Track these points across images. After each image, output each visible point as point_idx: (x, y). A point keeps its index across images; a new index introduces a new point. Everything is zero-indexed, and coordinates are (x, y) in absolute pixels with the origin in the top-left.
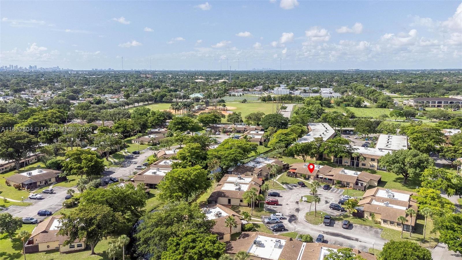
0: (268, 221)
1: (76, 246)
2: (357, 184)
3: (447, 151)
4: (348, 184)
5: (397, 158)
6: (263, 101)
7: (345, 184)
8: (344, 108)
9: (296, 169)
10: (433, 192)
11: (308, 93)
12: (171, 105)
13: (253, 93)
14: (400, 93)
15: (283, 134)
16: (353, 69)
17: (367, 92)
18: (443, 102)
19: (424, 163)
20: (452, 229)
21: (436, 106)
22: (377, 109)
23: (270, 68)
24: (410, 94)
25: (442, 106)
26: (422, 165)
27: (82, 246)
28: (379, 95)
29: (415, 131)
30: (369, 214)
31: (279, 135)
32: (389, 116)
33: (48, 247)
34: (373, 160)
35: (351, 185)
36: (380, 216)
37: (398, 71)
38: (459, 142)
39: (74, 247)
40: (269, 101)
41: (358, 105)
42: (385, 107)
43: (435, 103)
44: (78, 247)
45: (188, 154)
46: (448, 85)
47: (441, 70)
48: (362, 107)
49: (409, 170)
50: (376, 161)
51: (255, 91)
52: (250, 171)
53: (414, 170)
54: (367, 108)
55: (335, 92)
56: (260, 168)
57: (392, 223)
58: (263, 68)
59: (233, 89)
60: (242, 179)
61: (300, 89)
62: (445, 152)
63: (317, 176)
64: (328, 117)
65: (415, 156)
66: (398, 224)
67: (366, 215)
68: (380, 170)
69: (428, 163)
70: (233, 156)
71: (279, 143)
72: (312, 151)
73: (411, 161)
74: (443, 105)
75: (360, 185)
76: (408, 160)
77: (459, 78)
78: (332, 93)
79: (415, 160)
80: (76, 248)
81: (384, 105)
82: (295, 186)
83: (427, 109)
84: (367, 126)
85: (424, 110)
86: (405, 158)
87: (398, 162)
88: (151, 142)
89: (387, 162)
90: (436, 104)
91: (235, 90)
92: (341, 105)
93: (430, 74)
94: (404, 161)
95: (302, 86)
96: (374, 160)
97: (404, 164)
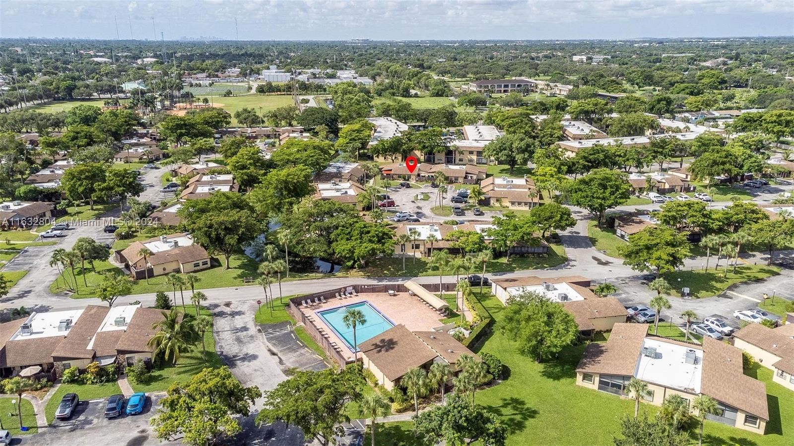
0: (398, 218)
1: (201, 264)
2: (466, 178)
3: (544, 136)
4: (457, 179)
5: (504, 144)
6: (260, 92)
7: (453, 179)
8: (390, 98)
9: (391, 170)
10: (551, 170)
11: (319, 78)
12: (105, 104)
13: (229, 80)
14: (449, 75)
15: (354, 131)
16: (360, 39)
17: (409, 75)
18: (510, 86)
19: (530, 147)
20: (580, 190)
21: (502, 91)
22: (432, 98)
23: (214, 38)
24: (464, 76)
25: (509, 91)
26: (529, 149)
27: (207, 264)
28: (427, 79)
29: (506, 117)
30: (495, 199)
31: (349, 133)
32: (457, 105)
33: (164, 269)
34: (471, 153)
35: (461, 180)
36: (507, 200)
37: (427, 43)
38: (549, 128)
39: (199, 266)
40: (270, 92)
41: (406, 93)
42: (441, 95)
43: (500, 86)
44: (203, 265)
45: (248, 162)
46: (505, 63)
47: (483, 42)
48: (411, 97)
49: (517, 156)
50: (475, 153)
51: (229, 76)
52: (337, 177)
53: (523, 155)
54: (418, 97)
55: (361, 76)
56: (348, 173)
57: (519, 204)
58: (201, 37)
59: (189, 74)
60: (338, 184)
61: (307, 73)
62: (542, 137)
63: (419, 175)
64: (391, 108)
65: (522, 140)
66: (526, 204)
67: (492, 202)
68: (480, 164)
69: (534, 147)
70: (314, 159)
71: (351, 143)
72: (404, 147)
73: (519, 145)
74: (509, 89)
75: (470, 178)
76: (516, 145)
77: (511, 53)
78: (356, 78)
79: (523, 144)
80: (201, 267)
81: (440, 93)
82: (400, 188)
83: (493, 95)
84: (445, 117)
85: (490, 97)
86: (512, 143)
87: (505, 149)
88: (145, 157)
89: (494, 150)
90: (503, 89)
91: (193, 76)
92: (384, 94)
93: (472, 47)
94: (511, 147)
95: (303, 67)
96: (473, 153)
97: (511, 150)
